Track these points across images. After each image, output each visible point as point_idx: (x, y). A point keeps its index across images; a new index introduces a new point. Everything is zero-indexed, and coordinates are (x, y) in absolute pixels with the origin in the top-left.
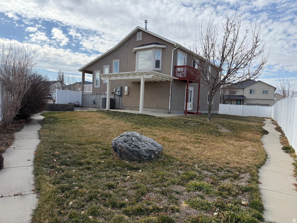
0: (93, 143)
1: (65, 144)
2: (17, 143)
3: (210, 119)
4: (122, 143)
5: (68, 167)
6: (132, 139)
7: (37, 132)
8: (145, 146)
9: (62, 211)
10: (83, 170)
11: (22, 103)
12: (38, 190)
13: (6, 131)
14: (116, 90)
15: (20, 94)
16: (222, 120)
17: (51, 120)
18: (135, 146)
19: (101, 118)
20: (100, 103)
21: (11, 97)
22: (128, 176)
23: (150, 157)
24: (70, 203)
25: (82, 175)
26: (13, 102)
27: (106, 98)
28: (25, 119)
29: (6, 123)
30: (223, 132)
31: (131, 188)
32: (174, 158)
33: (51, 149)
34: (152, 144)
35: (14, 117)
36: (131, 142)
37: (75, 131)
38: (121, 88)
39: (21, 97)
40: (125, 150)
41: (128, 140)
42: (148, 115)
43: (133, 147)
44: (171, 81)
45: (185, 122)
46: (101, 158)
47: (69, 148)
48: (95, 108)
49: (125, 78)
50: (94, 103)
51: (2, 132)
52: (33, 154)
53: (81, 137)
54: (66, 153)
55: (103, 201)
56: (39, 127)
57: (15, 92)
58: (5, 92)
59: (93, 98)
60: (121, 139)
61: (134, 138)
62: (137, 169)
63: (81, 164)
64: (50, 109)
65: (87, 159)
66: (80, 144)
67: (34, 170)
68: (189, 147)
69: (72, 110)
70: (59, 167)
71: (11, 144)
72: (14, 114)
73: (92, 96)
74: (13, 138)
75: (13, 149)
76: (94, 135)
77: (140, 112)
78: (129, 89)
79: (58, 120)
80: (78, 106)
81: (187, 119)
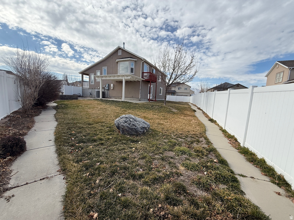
0: (99, 122)
1: (78, 125)
2: (37, 126)
3: (165, 104)
4: (123, 123)
5: (85, 144)
6: (130, 120)
7: (54, 116)
8: (139, 125)
9: (92, 192)
10: (98, 145)
11: (39, 94)
12: (64, 170)
13: (26, 115)
14: (105, 86)
15: (36, 87)
16: (170, 104)
17: (63, 106)
18: (133, 125)
19: (98, 104)
20: (95, 94)
21: (29, 90)
22: (133, 147)
23: (144, 132)
24: (97, 182)
25: (98, 150)
26: (31, 94)
27: (100, 91)
28: (42, 106)
29: (26, 110)
30: (174, 111)
31: (140, 159)
32: (157, 131)
33: (67, 129)
34: (144, 122)
35: (33, 105)
36: (130, 122)
37: (83, 114)
38: (109, 84)
39: (38, 90)
40: (126, 128)
41: (127, 121)
42: (128, 102)
43: (132, 126)
44: (141, 81)
45: (152, 106)
46: (108, 135)
47: (82, 128)
48: (91, 97)
49: (112, 78)
50: (91, 94)
51: (23, 117)
52: (53, 135)
53: (89, 118)
54: (80, 132)
55: (124, 173)
56: (54, 112)
57: (32, 86)
58: (23, 86)
59: (90, 91)
60: (122, 120)
61: (131, 120)
62: (137, 141)
63: (95, 141)
64: (60, 98)
65: (99, 136)
66: (90, 124)
67: (56, 150)
68: (162, 122)
69: (77, 99)
70: (78, 145)
71: (32, 127)
72: (33, 103)
73: (89, 90)
74: (34, 122)
75: (34, 131)
76: (98, 117)
77: (123, 100)
78: (114, 85)
79: (68, 106)
80: (80, 96)
81: (152, 104)
